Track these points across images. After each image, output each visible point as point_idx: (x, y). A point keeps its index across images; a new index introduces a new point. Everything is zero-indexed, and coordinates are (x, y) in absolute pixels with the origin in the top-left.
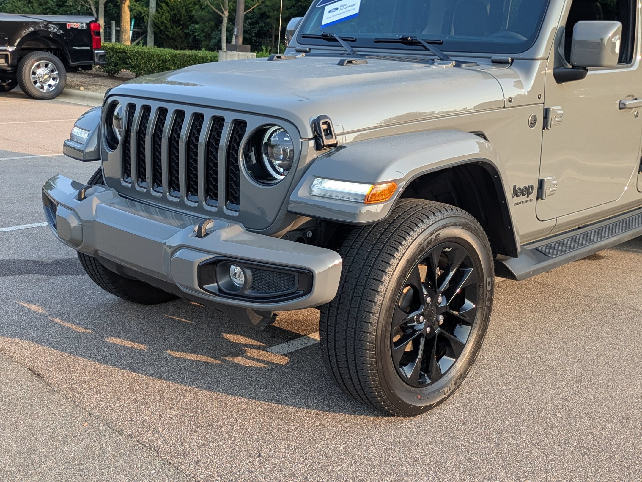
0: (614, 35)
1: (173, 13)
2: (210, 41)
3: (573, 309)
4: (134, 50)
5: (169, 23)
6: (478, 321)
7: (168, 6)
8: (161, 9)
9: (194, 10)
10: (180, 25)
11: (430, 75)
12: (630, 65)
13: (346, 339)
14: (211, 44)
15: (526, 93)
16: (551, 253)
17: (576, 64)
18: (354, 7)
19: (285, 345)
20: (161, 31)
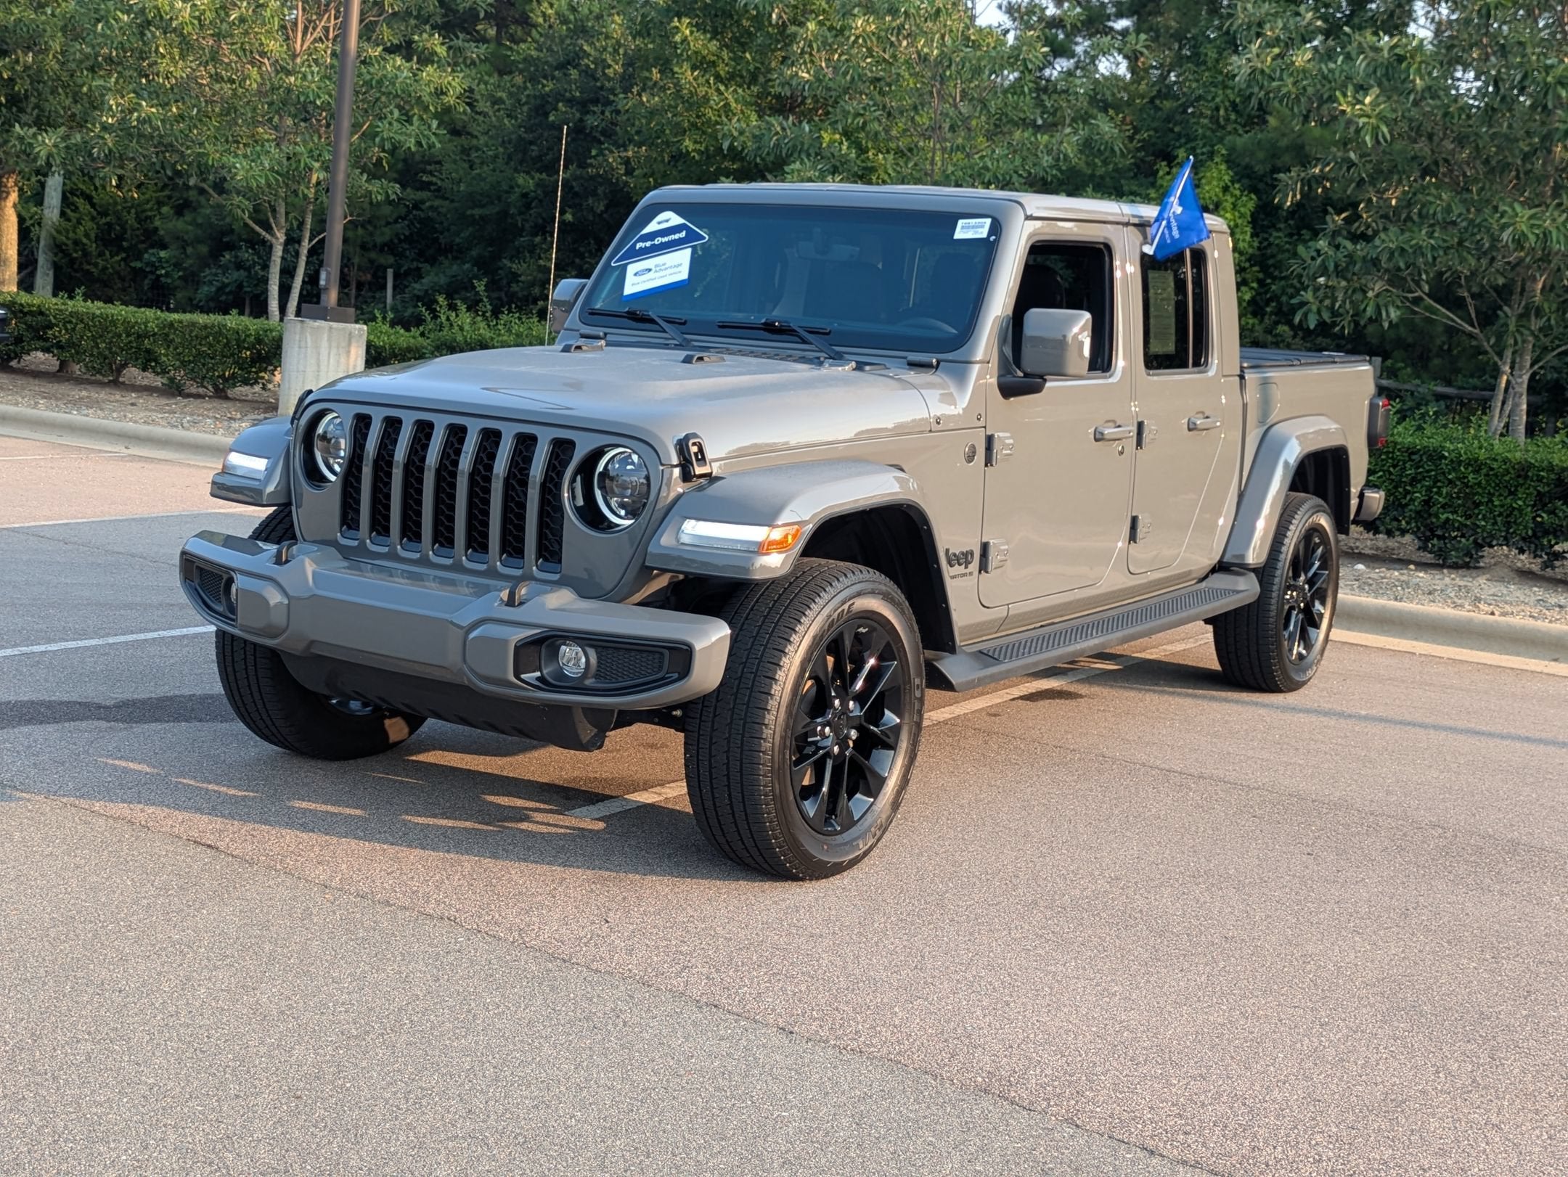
0: (1082, 330)
1: (104, 221)
2: (197, 289)
3: (1038, 763)
4: (67, 310)
5: (94, 245)
6: (904, 744)
7: (93, 205)
8: (72, 211)
9: (158, 217)
10: (121, 249)
11: (825, 382)
12: (1108, 374)
13: (727, 752)
14: (199, 296)
15: (961, 412)
16: (1002, 656)
17: (1029, 370)
18: (679, 269)
19: (591, 808)
20: (72, 261)
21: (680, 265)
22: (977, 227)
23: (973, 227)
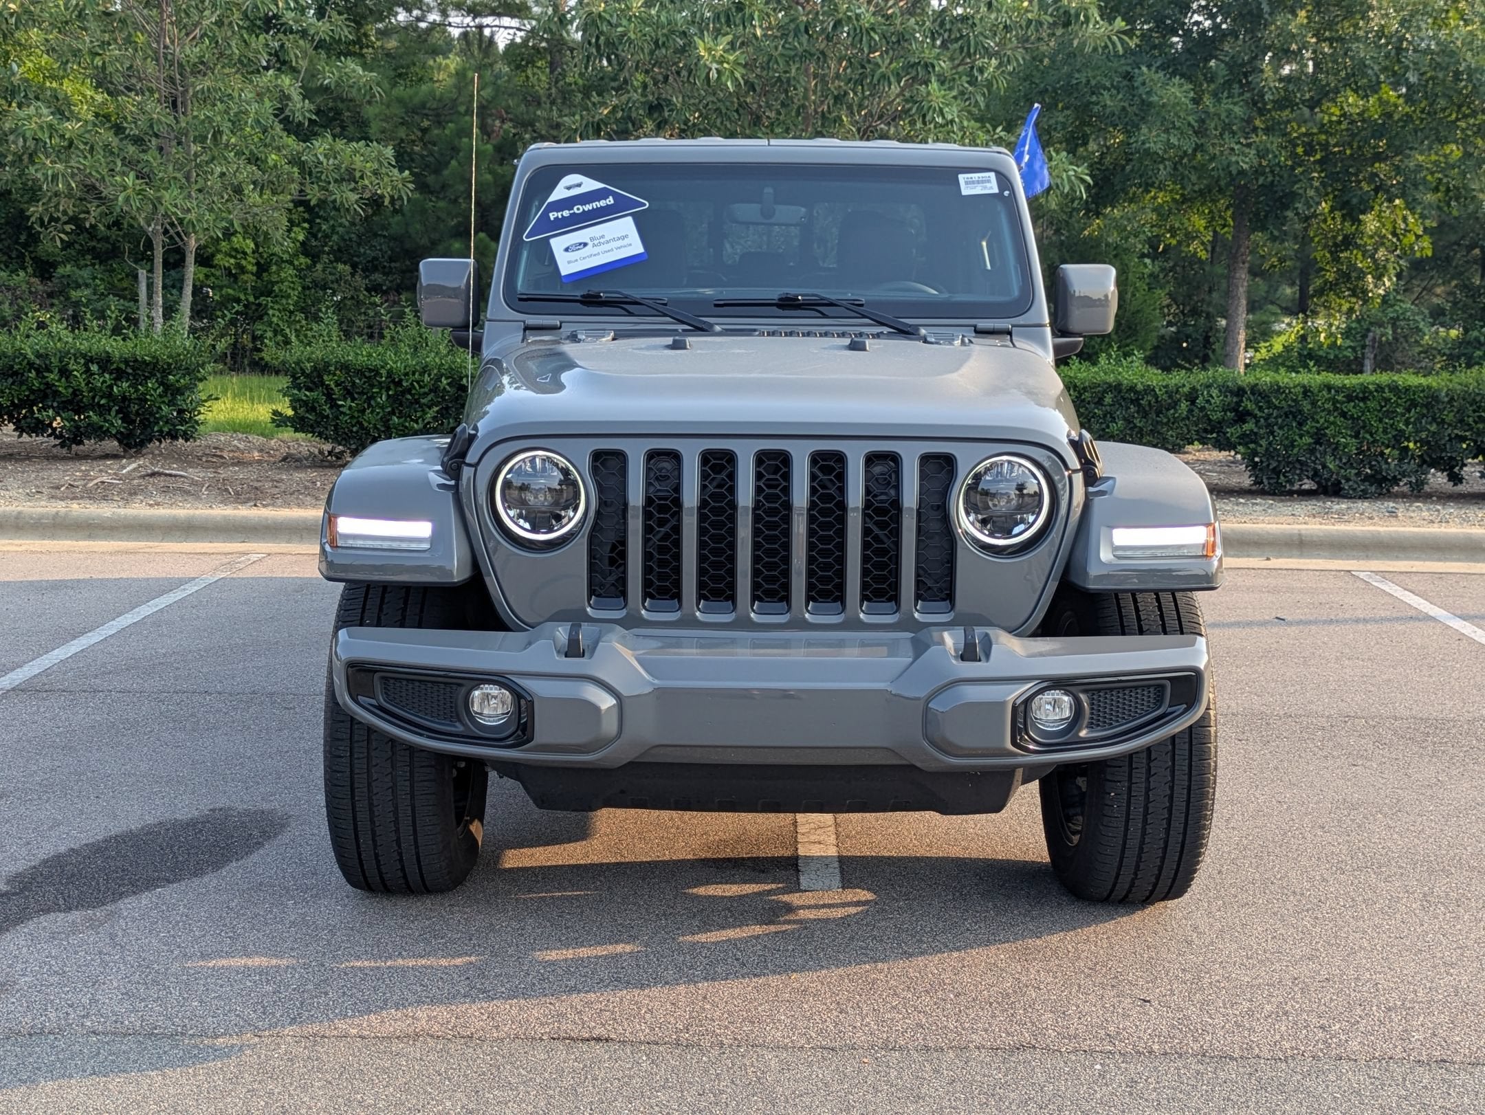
18: (626, 241)
21: (626, 236)
22: (983, 182)
23: (978, 182)
